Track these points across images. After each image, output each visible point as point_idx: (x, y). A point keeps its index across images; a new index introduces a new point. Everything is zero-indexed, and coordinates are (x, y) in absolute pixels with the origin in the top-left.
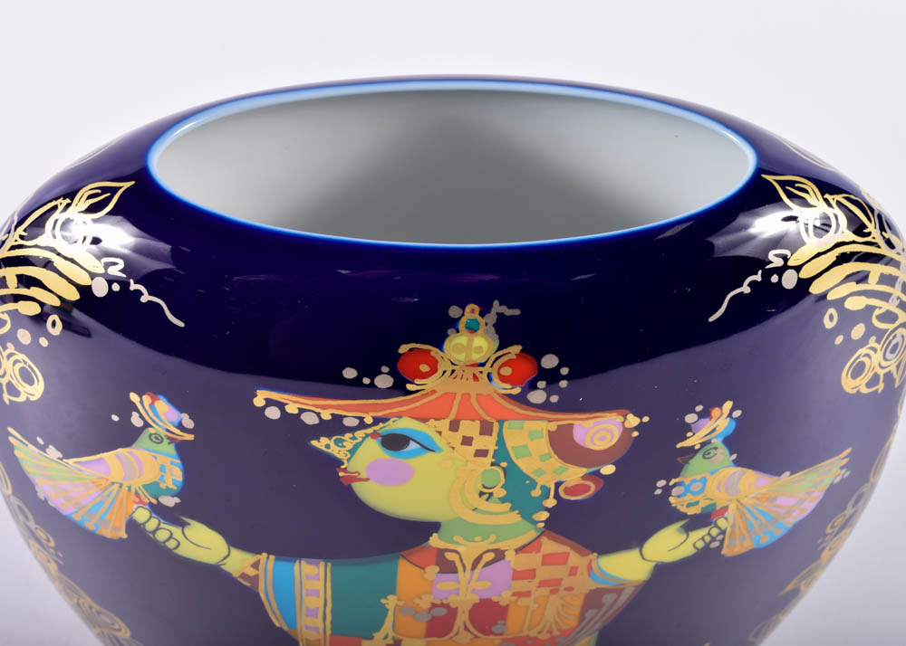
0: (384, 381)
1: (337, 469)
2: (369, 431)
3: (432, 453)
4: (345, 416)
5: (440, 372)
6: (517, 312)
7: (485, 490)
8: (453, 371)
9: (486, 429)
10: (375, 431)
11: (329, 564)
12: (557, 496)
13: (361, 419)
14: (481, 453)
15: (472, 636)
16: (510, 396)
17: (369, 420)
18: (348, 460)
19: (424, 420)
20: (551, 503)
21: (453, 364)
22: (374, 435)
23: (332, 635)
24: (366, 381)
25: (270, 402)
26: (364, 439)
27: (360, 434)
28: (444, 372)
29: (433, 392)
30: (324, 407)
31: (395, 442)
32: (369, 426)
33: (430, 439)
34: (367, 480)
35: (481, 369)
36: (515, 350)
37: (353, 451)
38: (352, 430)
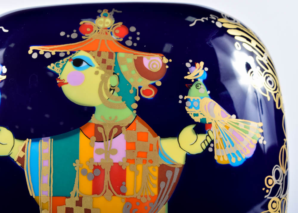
0: (74, 36)
1: (57, 79)
2: (69, 58)
3: (91, 67)
4: (60, 52)
5: (94, 31)
6: (121, 12)
7: (112, 88)
8: (98, 31)
9: (111, 56)
10: (71, 58)
11: (52, 139)
12: (140, 95)
13: (66, 53)
14: (109, 68)
15: (113, 194)
16: (119, 42)
17: (68, 53)
18: (61, 74)
19: (88, 52)
20: (138, 98)
21: (98, 28)
22: (70, 60)
23: (53, 196)
24: (68, 36)
25: (34, 51)
26: (67, 62)
27: (65, 60)
28: (95, 31)
29: (92, 39)
30: (53, 49)
31: (78, 63)
32: (69, 56)
33: (90, 60)
34: (67, 83)
35: (108, 30)
36: (120, 24)
37: (62, 69)
38: (62, 58)
